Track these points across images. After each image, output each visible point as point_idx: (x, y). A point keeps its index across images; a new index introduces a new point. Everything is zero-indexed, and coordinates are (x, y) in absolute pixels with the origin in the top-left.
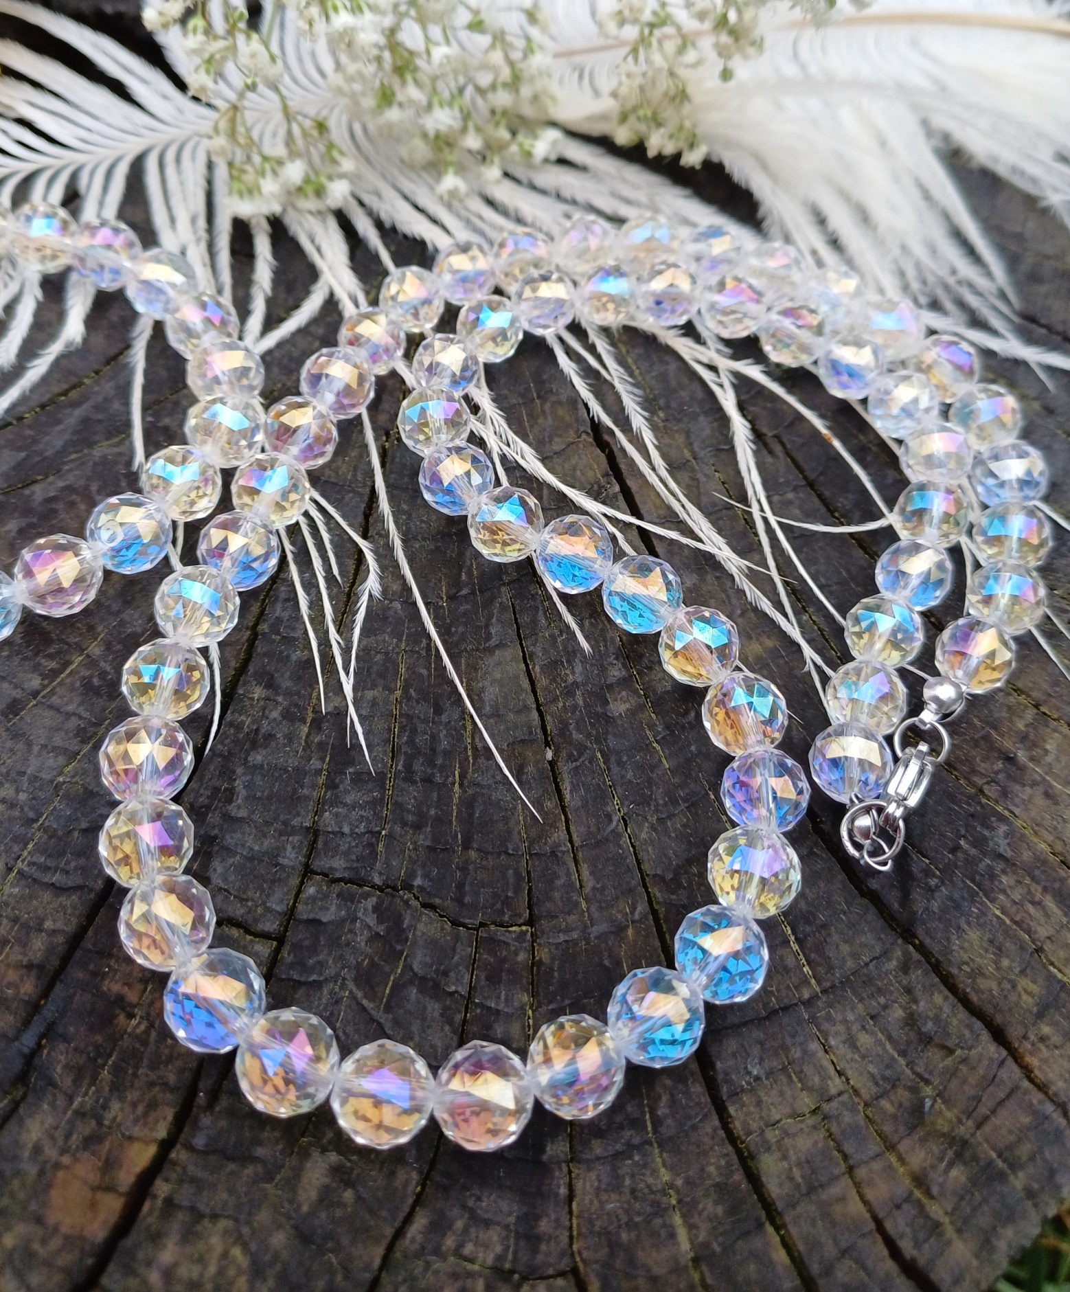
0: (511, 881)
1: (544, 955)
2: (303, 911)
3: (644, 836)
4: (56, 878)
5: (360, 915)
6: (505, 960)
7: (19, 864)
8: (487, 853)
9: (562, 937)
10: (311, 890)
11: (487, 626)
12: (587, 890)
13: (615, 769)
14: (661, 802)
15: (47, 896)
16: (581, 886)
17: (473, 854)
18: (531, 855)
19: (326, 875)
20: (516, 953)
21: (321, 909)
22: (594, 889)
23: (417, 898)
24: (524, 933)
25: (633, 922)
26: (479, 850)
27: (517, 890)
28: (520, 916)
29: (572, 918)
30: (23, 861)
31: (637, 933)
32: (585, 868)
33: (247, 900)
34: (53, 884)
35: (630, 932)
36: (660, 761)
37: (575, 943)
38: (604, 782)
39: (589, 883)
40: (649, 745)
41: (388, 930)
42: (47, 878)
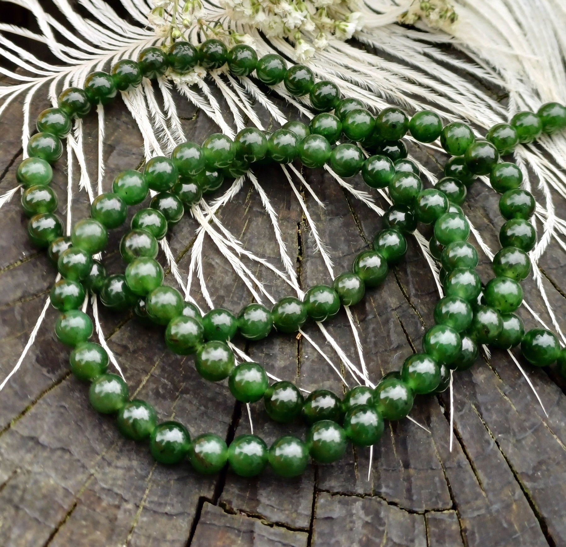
0: (438, 484)
1: (467, 524)
2: (320, 513)
3: (510, 451)
4: (168, 509)
5: (354, 512)
6: (445, 530)
7: (143, 503)
8: (420, 470)
9: (476, 514)
10: (321, 501)
11: (388, 336)
12: (485, 485)
13: (485, 414)
14: (516, 430)
15: (164, 520)
16: (480, 484)
17: (412, 471)
18: (446, 468)
19: (328, 491)
20: (450, 525)
21: (330, 510)
22: (488, 484)
23: (385, 500)
24: (452, 514)
25: (515, 501)
26: (415, 468)
27: (443, 489)
28: (448, 504)
29: (479, 502)
30: (145, 501)
31: (518, 507)
32: (480, 473)
33: (285, 510)
34: (166, 513)
35: (514, 506)
36: (510, 406)
37: (484, 515)
38: (481, 423)
39: (485, 481)
40: (501, 398)
41: (372, 518)
42: (161, 510)
